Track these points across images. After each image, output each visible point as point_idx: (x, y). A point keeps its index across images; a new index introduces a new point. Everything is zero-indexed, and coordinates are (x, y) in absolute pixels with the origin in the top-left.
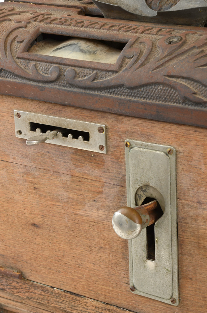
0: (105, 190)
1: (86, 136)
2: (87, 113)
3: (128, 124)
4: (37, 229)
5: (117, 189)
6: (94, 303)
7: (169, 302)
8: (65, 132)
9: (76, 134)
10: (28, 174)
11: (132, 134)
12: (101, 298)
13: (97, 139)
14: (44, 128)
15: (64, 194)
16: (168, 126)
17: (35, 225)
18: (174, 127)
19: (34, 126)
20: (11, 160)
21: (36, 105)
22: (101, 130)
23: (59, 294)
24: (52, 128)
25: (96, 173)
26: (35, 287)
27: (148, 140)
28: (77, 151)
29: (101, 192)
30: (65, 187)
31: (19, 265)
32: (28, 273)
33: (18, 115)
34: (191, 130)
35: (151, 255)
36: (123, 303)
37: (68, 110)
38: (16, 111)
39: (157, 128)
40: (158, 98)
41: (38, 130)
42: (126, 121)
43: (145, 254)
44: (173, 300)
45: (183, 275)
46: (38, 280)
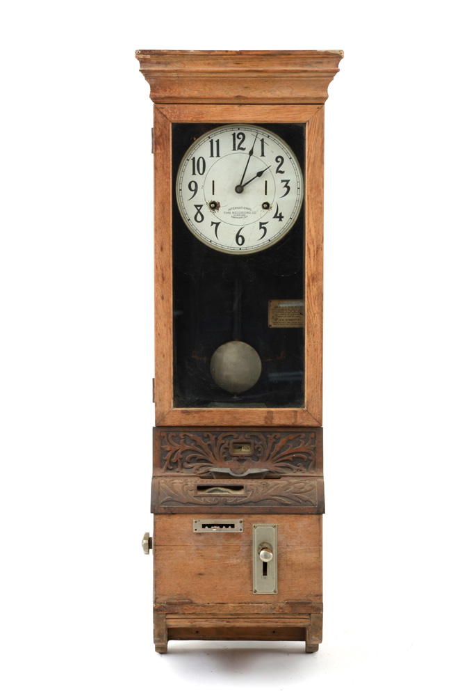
0: (241, 549)
1: (233, 526)
2: (233, 516)
3: (254, 517)
4: (201, 576)
5: (247, 547)
6: (233, 605)
7: (273, 593)
8: (221, 526)
9: (227, 526)
10: (198, 550)
11: (256, 522)
12: (237, 601)
13: (239, 526)
14: (210, 526)
15: (218, 555)
16: (273, 515)
17: (200, 574)
18: (276, 515)
19: (204, 526)
20: (189, 544)
21: (206, 516)
22: (241, 522)
23: (213, 606)
24: (214, 525)
25: (237, 542)
26: (198, 606)
27: (264, 523)
28: (227, 534)
29: (238, 551)
30: (219, 552)
31: (189, 597)
32: (194, 600)
33: (196, 522)
34: (284, 516)
35: (265, 574)
36: (249, 600)
37: (223, 516)
38: (194, 521)
39: (269, 517)
40: (269, 505)
41: (207, 527)
43: (262, 574)
44: (275, 592)
45: (279, 579)
46: (200, 602)
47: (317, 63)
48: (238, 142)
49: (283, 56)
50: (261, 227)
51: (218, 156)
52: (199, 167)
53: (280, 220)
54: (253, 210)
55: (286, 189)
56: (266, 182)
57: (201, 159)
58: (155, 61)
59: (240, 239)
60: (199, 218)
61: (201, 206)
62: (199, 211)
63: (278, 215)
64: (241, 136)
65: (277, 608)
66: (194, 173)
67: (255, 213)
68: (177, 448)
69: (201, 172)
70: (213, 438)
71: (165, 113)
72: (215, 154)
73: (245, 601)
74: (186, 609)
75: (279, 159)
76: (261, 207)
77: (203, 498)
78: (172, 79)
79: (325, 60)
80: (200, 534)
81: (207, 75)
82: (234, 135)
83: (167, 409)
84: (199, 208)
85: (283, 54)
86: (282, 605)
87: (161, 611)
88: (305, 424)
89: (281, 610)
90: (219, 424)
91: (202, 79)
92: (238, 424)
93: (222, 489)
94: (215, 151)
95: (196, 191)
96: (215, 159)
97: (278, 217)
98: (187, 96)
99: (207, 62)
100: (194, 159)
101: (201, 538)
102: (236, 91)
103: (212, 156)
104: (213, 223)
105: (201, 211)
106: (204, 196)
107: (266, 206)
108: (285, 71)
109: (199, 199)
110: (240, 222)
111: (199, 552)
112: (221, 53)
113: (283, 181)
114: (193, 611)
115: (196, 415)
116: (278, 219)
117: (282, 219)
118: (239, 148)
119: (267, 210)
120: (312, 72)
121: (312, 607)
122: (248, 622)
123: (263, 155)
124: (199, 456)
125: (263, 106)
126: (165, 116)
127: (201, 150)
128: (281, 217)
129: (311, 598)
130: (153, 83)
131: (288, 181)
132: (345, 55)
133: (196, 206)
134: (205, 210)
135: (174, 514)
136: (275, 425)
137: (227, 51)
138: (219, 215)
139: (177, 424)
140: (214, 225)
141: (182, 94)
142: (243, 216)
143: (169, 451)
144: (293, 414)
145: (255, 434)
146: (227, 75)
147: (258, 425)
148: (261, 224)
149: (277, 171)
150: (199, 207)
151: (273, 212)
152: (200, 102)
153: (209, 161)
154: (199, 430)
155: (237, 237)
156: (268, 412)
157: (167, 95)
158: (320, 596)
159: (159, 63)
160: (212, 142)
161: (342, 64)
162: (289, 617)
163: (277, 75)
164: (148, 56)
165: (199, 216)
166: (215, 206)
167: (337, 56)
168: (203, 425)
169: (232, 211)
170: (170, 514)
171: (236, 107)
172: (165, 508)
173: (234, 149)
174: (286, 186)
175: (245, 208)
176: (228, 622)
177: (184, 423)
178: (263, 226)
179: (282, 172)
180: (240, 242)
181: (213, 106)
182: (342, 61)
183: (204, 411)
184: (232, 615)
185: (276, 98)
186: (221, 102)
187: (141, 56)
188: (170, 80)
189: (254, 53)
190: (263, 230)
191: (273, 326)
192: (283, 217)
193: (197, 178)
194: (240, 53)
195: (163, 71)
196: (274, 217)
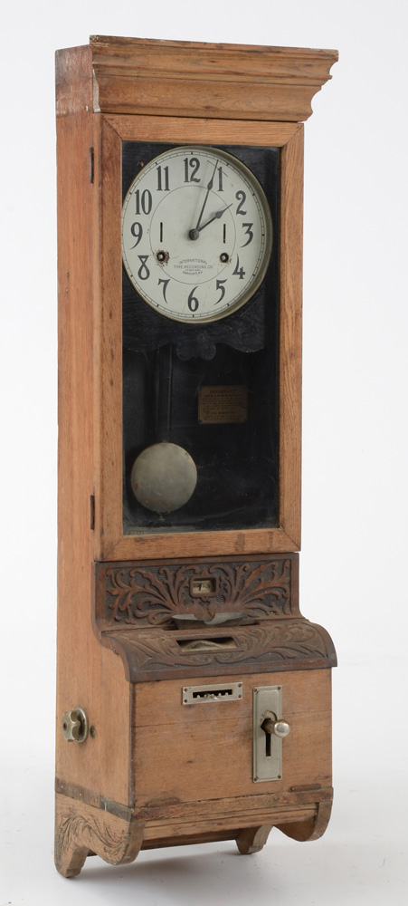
1: (230, 692)
2: (230, 677)
3: (256, 678)
4: (191, 764)
6: (229, 800)
7: (277, 779)
8: (216, 693)
9: (223, 692)
10: (187, 728)
11: (257, 684)
12: (234, 795)
13: (237, 691)
14: (202, 694)
15: (212, 734)
16: (277, 674)
17: (190, 762)
18: (281, 673)
19: (195, 695)
20: (176, 722)
21: (198, 681)
22: (240, 686)
23: (205, 804)
24: (207, 693)
25: (235, 713)
26: (187, 806)
27: (266, 685)
28: (222, 704)
30: (213, 729)
31: (176, 794)
32: (183, 798)
33: (186, 690)
34: (289, 673)
35: (268, 752)
36: (248, 792)
37: (219, 678)
38: (184, 688)
39: (271, 676)
41: (199, 696)
42: (254, 676)
43: (265, 754)
44: (279, 777)
45: (285, 760)
46: (190, 800)
47: (307, 66)
48: (191, 170)
49: (271, 55)
50: (218, 287)
51: (167, 189)
52: (144, 204)
53: (241, 278)
54: (209, 264)
55: (248, 235)
56: (225, 225)
57: (147, 193)
58: (112, 52)
59: (193, 303)
60: (144, 274)
61: (146, 257)
62: (144, 265)
63: (239, 271)
64: (194, 163)
65: (281, 798)
66: (138, 213)
67: (211, 267)
68: (127, 591)
69: (147, 211)
70: (170, 574)
71: (115, 126)
72: (163, 187)
73: (243, 793)
74: (172, 812)
75: (240, 196)
76: (218, 259)
77: (191, 657)
78: (129, 79)
79: (317, 63)
80: (190, 706)
81: (175, 76)
82: (186, 160)
83: (117, 538)
84: (144, 260)
85: (271, 52)
86: (287, 794)
87: (142, 817)
88: (282, 549)
89: (285, 801)
90: (181, 556)
91: (167, 80)
92: (203, 553)
93: (206, 643)
94: (164, 182)
95: (140, 236)
96: (163, 192)
97: (238, 273)
98: (146, 104)
99: (177, 57)
100: (137, 192)
101: (192, 711)
102: (204, 100)
103: (160, 189)
104: (160, 281)
105: (146, 264)
106: (150, 245)
107: (225, 258)
108: (270, 75)
109: (144, 248)
110: (193, 279)
111: (189, 731)
112: (198, 46)
113: (244, 225)
114: (181, 814)
115: (154, 544)
116: (239, 276)
117: (244, 276)
118: (192, 179)
119: (225, 264)
120: (301, 77)
121: (322, 793)
122: (243, 821)
123: (221, 189)
124: (154, 600)
125: (233, 122)
126: (115, 131)
127: (146, 180)
128: (242, 273)
129: (319, 782)
130: (104, 84)
131: (250, 225)
132: (340, 57)
133: (141, 257)
134: (152, 263)
135: (158, 681)
136: (248, 553)
137: (205, 43)
138: (169, 270)
139: (129, 557)
140: (163, 284)
141: (139, 100)
142: (197, 271)
143: (117, 596)
144: (268, 536)
145: (221, 566)
146: (199, 77)
147: (227, 553)
148: (219, 282)
149: (238, 212)
150: (143, 258)
151: (232, 266)
152: (160, 113)
153: (156, 195)
154: (153, 563)
155: (190, 299)
156: (240, 535)
157: (121, 101)
158: (329, 777)
159: (117, 56)
160: (159, 169)
161: (335, 70)
162: (292, 809)
163: (257, 79)
164: (106, 45)
165: (144, 271)
166: (163, 257)
167: (331, 57)
168: (161, 557)
169: (184, 264)
170: (153, 681)
171: (202, 121)
172: (148, 674)
173: (187, 181)
174: (248, 232)
175: (199, 261)
176: (220, 824)
177: (138, 555)
178: (220, 285)
179: (244, 213)
180: (193, 307)
181: (175, 119)
182: (335, 65)
183: (162, 538)
184: (225, 813)
185: (253, 112)
186: (185, 114)
187: (98, 45)
188: (126, 81)
189: (238, 48)
190: (220, 290)
191: (204, 422)
192: (244, 273)
193: (142, 218)
194: (220, 47)
195: (122, 67)
196: (234, 274)
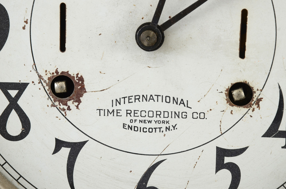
50: (220, 165)
54: (197, 107)
56: (244, 13)
60: (14, 125)
61: (21, 87)
67: (201, 116)
76: (223, 97)
84: (13, 93)
104: (59, 144)
105: (20, 102)
119: (242, 110)
140: (65, 151)
148: (221, 153)
165: (14, 119)
169: (124, 107)
175: (167, 99)
196: (267, 135)
